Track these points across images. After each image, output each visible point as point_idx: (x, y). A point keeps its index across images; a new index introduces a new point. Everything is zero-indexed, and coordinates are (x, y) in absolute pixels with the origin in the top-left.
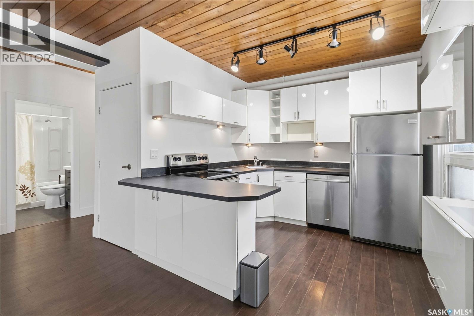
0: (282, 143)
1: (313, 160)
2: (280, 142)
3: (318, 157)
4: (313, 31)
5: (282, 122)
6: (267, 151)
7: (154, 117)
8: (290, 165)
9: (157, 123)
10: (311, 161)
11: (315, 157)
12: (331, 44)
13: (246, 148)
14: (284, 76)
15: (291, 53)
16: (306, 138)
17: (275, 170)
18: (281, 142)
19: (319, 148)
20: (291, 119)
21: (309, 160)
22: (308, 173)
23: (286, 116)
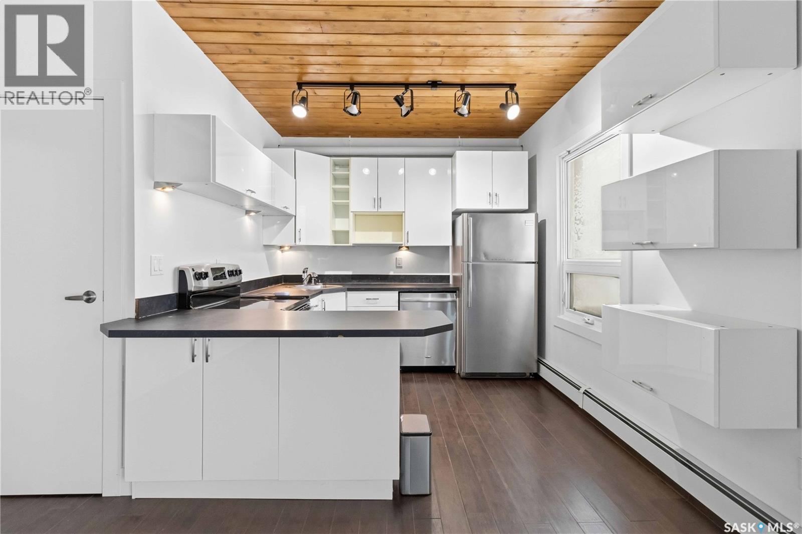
0: (352, 245)
1: (394, 273)
2: (348, 243)
3: (401, 267)
4: (434, 84)
5: (352, 212)
6: (319, 259)
7: (157, 185)
8: (358, 282)
9: (161, 199)
10: (392, 273)
11: (397, 267)
12: (460, 110)
13: (279, 252)
14: (350, 137)
15: (404, 109)
16: (387, 238)
17: (349, 290)
18: (350, 244)
19: (404, 255)
20: (369, 208)
21: (389, 273)
22: (401, 291)
23: (358, 202)
